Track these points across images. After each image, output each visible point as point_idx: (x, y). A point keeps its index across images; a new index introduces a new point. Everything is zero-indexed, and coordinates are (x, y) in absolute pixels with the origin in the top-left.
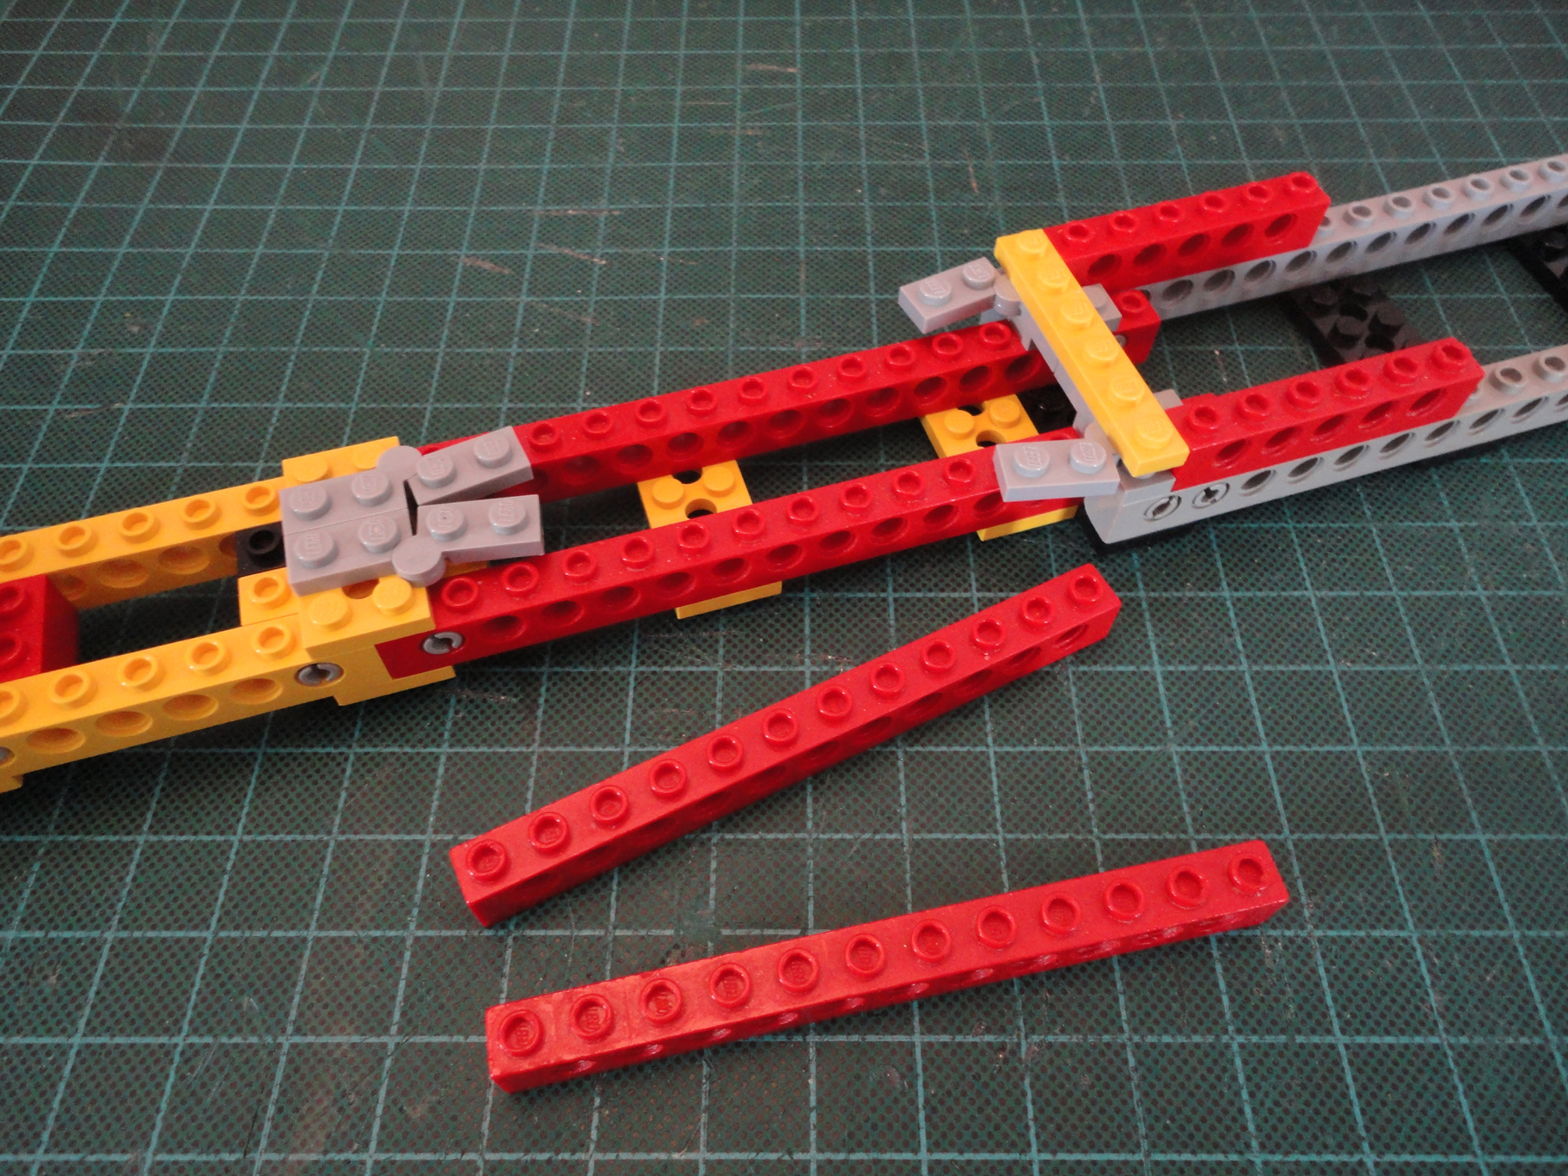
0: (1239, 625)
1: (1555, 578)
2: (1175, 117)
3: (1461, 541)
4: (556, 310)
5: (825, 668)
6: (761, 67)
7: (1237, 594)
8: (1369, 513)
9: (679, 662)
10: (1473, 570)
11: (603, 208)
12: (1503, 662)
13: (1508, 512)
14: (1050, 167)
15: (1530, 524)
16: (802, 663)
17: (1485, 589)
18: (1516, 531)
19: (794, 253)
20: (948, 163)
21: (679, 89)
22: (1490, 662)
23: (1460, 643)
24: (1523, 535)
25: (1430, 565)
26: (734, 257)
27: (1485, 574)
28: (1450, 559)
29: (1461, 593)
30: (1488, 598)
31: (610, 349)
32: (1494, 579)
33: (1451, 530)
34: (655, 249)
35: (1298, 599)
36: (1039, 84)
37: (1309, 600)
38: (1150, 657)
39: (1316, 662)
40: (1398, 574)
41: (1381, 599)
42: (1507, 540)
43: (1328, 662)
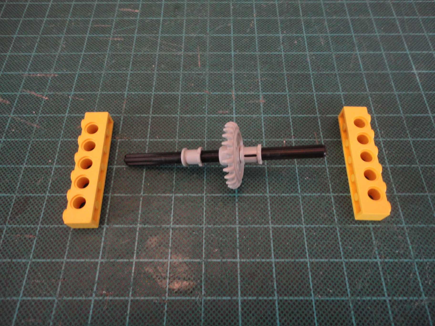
0: (276, 276)
1: (409, 253)
2: (282, 33)
3: (373, 234)
4: (23, 121)
5: (101, 298)
6: (126, 10)
7: (277, 260)
8: (336, 220)
9: (40, 295)
10: (376, 249)
11: (52, 73)
12: (384, 295)
13: (393, 220)
14: (230, 55)
15: (402, 226)
16: (91, 295)
17: (380, 258)
18: (396, 229)
19: (122, 95)
20: (191, 53)
21: (92, 19)
22: (379, 296)
23: (367, 286)
24: (398, 231)
25: (359, 246)
26: (98, 97)
27: (381, 251)
28: (367, 243)
29: (370, 260)
30: (381, 263)
31: (41, 140)
32: (384, 253)
33: (369, 229)
34: (68, 93)
35: (302, 263)
36: (232, 18)
37: (307, 263)
38: (237, 292)
39: (306, 295)
40: (345, 251)
41: (337, 263)
42: (391, 234)
43: (311, 295)
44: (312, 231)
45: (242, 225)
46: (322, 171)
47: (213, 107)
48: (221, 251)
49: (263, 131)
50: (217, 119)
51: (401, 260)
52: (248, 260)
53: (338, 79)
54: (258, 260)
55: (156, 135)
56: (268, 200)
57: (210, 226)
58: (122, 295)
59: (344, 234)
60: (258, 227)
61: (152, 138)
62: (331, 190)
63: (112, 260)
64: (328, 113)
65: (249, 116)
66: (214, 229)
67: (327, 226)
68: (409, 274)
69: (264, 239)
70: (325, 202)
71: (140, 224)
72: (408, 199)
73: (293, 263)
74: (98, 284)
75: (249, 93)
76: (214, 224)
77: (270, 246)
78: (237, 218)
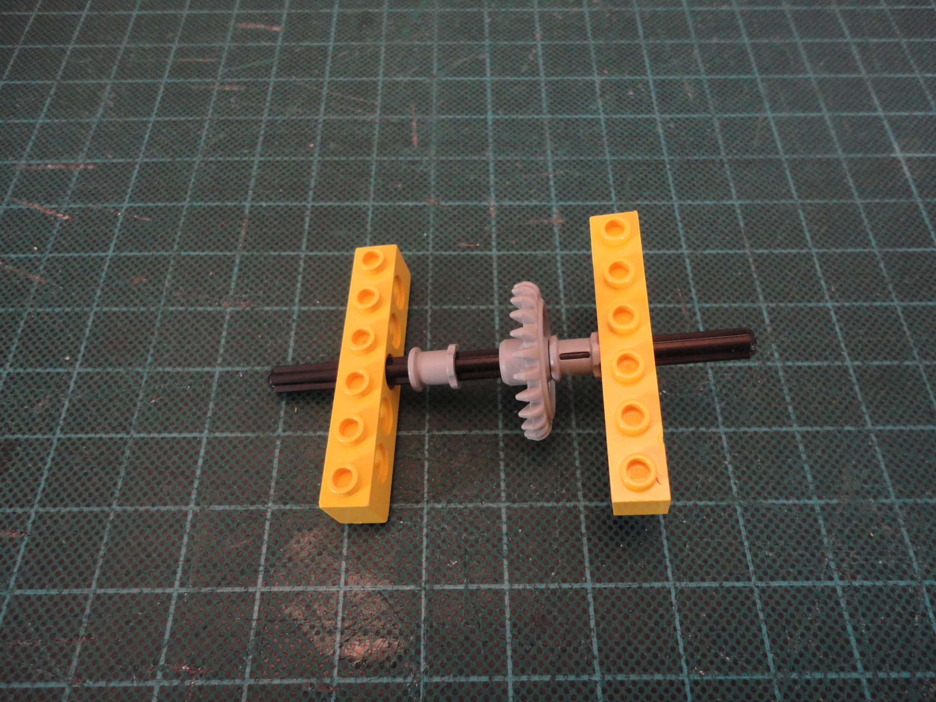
0: (597, 624)
1: (909, 566)
2: (601, 73)
3: (821, 521)
4: (9, 268)
5: (176, 683)
6: (251, 26)
7: (598, 585)
8: (735, 489)
9: (29, 677)
10: (831, 556)
11: (81, 162)
12: (854, 668)
13: (867, 487)
14: (485, 121)
15: (888, 502)
16: (154, 676)
17: (841, 578)
18: (874, 509)
19: (241, 209)
20: (395, 118)
21: (175, 47)
22: (842, 669)
23: (814, 645)
24: (881, 514)
25: (790, 550)
26: (185, 213)
27: (843, 560)
28: (810, 543)
29: (818, 584)
30: (844, 589)
31: (49, 310)
32: (851, 567)
33: (812, 509)
34: (115, 205)
35: (658, 591)
36: (487, 42)
37: (669, 592)
38: (504, 665)
39: (670, 670)
40: (757, 561)
41: (740, 591)
42: (865, 521)
43: (681, 670)
44: (681, 515)
45: (514, 502)
46: (698, 377)
47: (446, 233)
48: (465, 564)
49: (561, 287)
50: (454, 261)
51: (891, 583)
52: (528, 587)
53: (728, 173)
54: (552, 586)
55: (315, 297)
56: (575, 444)
57: (439, 506)
58: (228, 676)
59: (754, 520)
60: (552, 507)
61: (305, 305)
62: (720, 419)
63: (204, 590)
64: (708, 246)
65: (528, 253)
66: (449, 512)
67: (712, 503)
68: (912, 615)
69: (567, 534)
70: (707, 446)
71: (275, 502)
72: (900, 440)
73: (635, 592)
74: (170, 648)
75: (526, 203)
76: (449, 502)
77: (580, 551)
78: (503, 485)
